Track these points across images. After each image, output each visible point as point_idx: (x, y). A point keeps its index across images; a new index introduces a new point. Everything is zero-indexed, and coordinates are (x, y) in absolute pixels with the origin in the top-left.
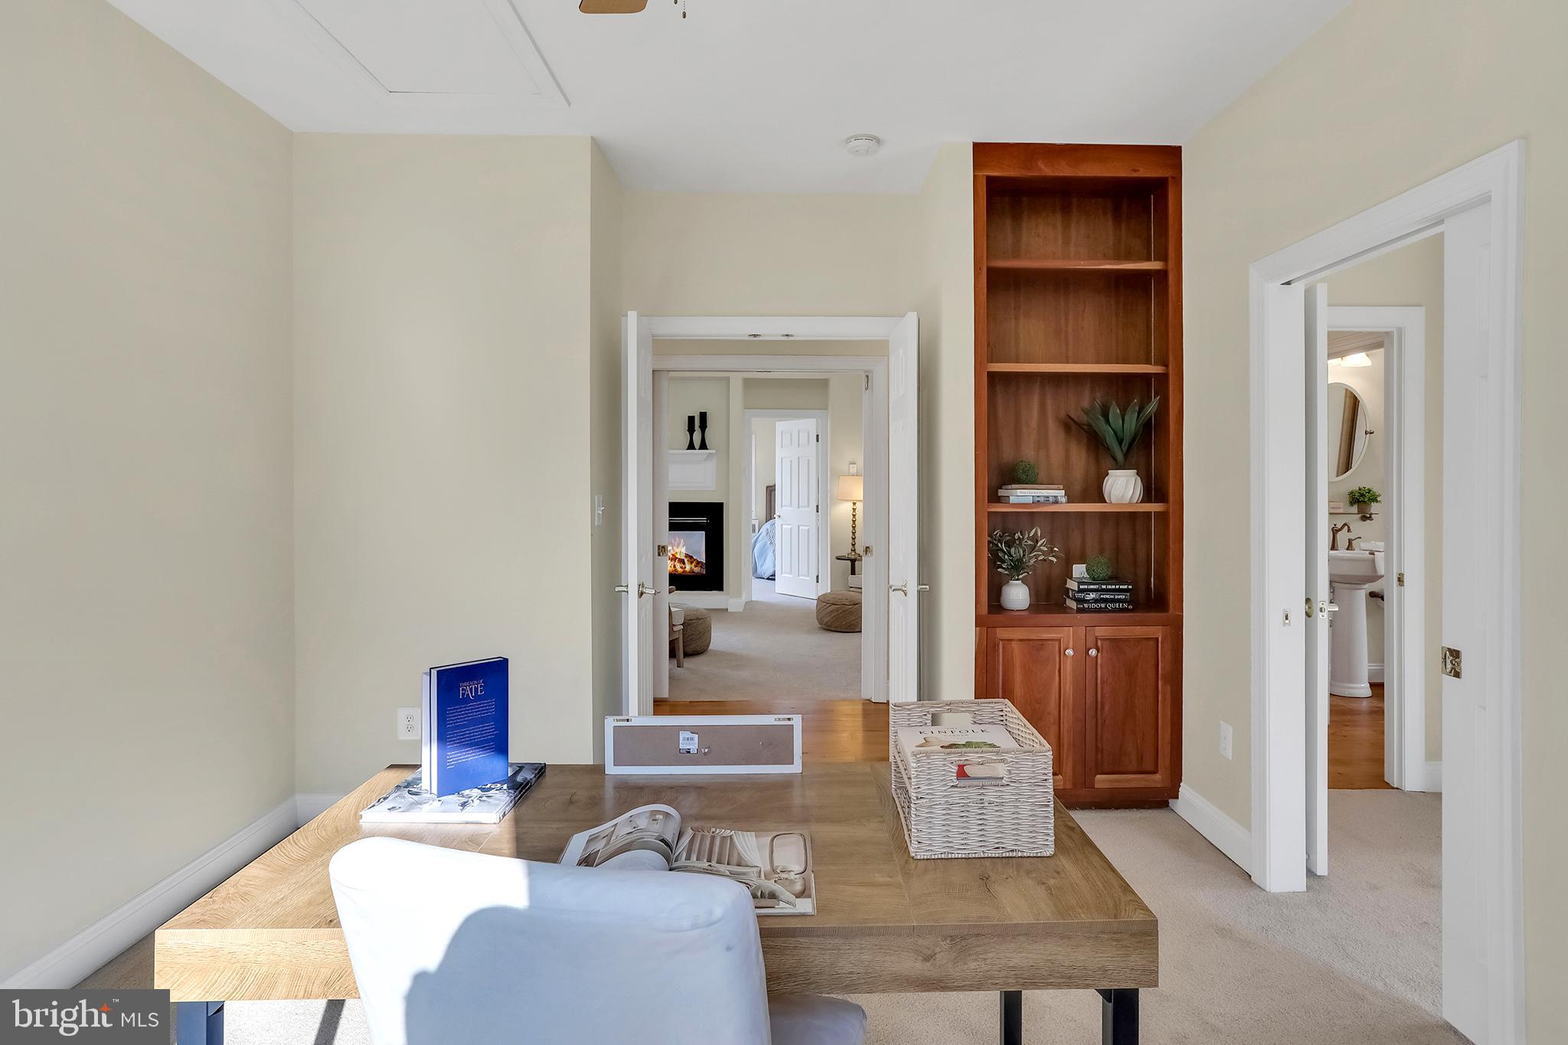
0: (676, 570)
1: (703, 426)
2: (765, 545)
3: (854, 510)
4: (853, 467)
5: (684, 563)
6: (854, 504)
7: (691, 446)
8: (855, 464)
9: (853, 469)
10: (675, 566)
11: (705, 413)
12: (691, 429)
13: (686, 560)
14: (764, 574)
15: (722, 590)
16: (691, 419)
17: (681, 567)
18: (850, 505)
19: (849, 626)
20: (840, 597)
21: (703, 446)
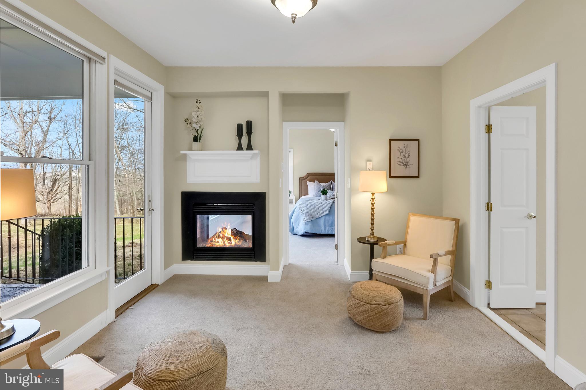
0: (225, 245)
1: (249, 132)
2: (299, 215)
3: (373, 199)
4: (370, 164)
5: (230, 240)
6: (373, 194)
7: (240, 148)
8: (371, 161)
9: (370, 165)
10: (224, 242)
11: (251, 122)
12: (240, 135)
13: (232, 238)
14: (298, 233)
15: (265, 261)
16: (240, 127)
17: (228, 243)
18: (369, 196)
19: (384, 327)
20: (373, 294)
21: (250, 147)
